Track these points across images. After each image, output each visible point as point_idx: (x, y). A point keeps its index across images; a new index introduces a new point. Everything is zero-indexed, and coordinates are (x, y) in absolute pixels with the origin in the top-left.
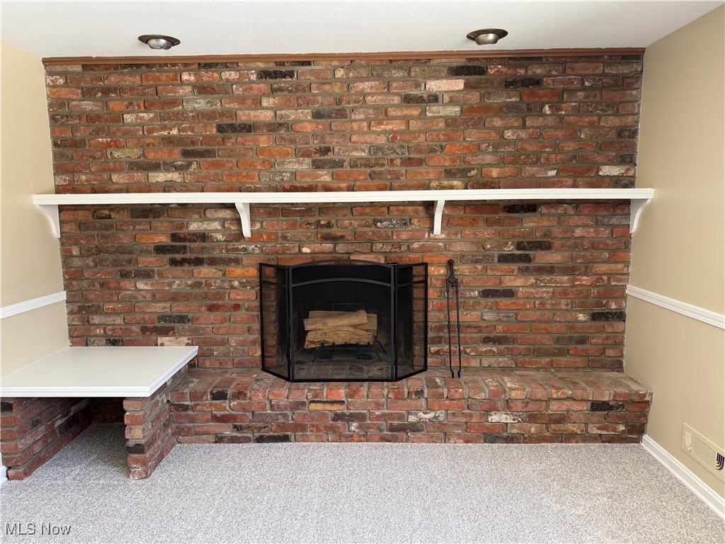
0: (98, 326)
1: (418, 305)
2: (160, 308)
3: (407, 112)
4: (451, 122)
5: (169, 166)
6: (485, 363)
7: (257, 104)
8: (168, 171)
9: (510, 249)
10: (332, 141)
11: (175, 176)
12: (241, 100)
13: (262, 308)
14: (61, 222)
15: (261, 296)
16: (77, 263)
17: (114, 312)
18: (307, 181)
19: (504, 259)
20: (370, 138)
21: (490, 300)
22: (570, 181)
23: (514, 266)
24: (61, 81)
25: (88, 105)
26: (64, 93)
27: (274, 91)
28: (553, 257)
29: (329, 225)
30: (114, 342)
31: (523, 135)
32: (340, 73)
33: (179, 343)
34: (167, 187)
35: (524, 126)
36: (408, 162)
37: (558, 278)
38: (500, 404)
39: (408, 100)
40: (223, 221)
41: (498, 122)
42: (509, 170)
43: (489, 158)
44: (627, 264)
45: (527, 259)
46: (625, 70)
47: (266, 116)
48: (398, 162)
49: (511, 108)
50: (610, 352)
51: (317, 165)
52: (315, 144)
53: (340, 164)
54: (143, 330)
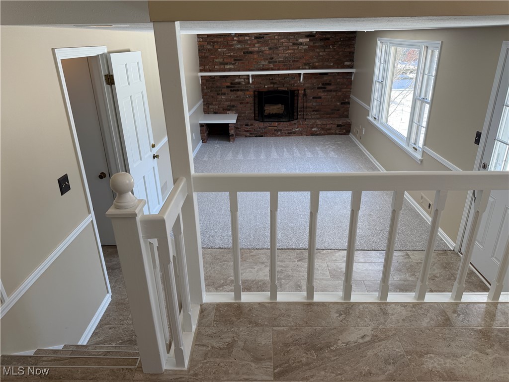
0: (211, 108)
1: (296, 102)
2: (228, 103)
3: (294, 47)
4: (305, 50)
5: (230, 64)
6: (313, 117)
7: (254, 46)
8: (230, 65)
9: (320, 85)
10: (274, 56)
11: (232, 66)
12: (250, 45)
13: (254, 103)
14: (202, 80)
15: (254, 100)
16: (206, 91)
17: (216, 105)
18: (267, 67)
19: (319, 88)
20: (284, 55)
21: (315, 100)
22: (336, 66)
23: (321, 90)
24: (201, 40)
25: (209, 47)
26: (202, 43)
27: (258, 42)
28: (332, 87)
29: (272, 79)
30: (216, 113)
31: (325, 54)
32: (276, 37)
33: (233, 113)
34: (230, 70)
35: (325, 51)
36: (294, 61)
37: (333, 93)
38: (315, 126)
39: (294, 44)
40: (244, 79)
41: (318, 50)
42: (321, 63)
43: (315, 60)
44: (351, 89)
45: (325, 88)
46: (352, 36)
47: (257, 49)
48: (291, 61)
49: (322, 46)
50: (345, 113)
51: (270, 62)
52: (269, 56)
53: (276, 62)
54: (223, 109)
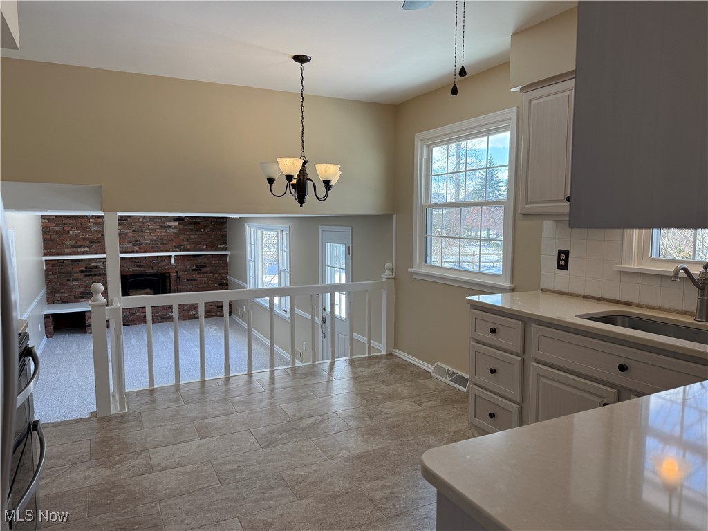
0: (58, 297)
1: (168, 285)
2: (81, 290)
3: (162, 230)
4: (175, 233)
5: (84, 246)
8: (85, 248)
9: (194, 267)
10: (139, 238)
11: (87, 249)
14: (46, 265)
16: (51, 277)
17: (65, 292)
18: (131, 250)
19: (193, 270)
20: (150, 237)
21: (190, 282)
22: (210, 249)
23: (196, 272)
24: (47, 221)
25: (57, 228)
26: (48, 225)
28: (207, 269)
29: (138, 262)
30: (64, 302)
31: (196, 237)
32: (141, 220)
34: (84, 253)
35: (196, 234)
36: (163, 244)
37: (209, 275)
38: (192, 309)
39: (162, 227)
40: (103, 262)
41: (188, 233)
42: (193, 246)
43: (187, 243)
44: (227, 270)
45: (200, 270)
46: (222, 220)
48: (160, 244)
49: (192, 229)
51: (134, 245)
52: (134, 239)
53: (142, 245)
54: (75, 297)
